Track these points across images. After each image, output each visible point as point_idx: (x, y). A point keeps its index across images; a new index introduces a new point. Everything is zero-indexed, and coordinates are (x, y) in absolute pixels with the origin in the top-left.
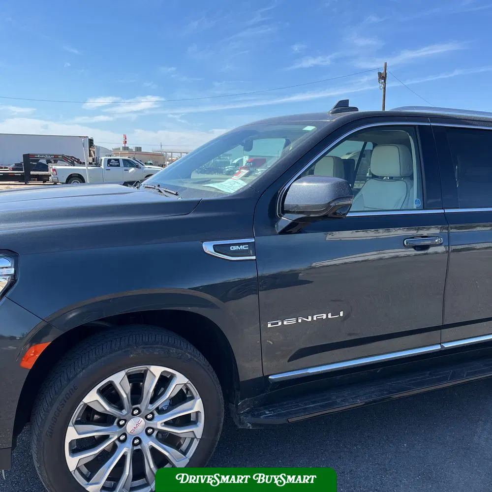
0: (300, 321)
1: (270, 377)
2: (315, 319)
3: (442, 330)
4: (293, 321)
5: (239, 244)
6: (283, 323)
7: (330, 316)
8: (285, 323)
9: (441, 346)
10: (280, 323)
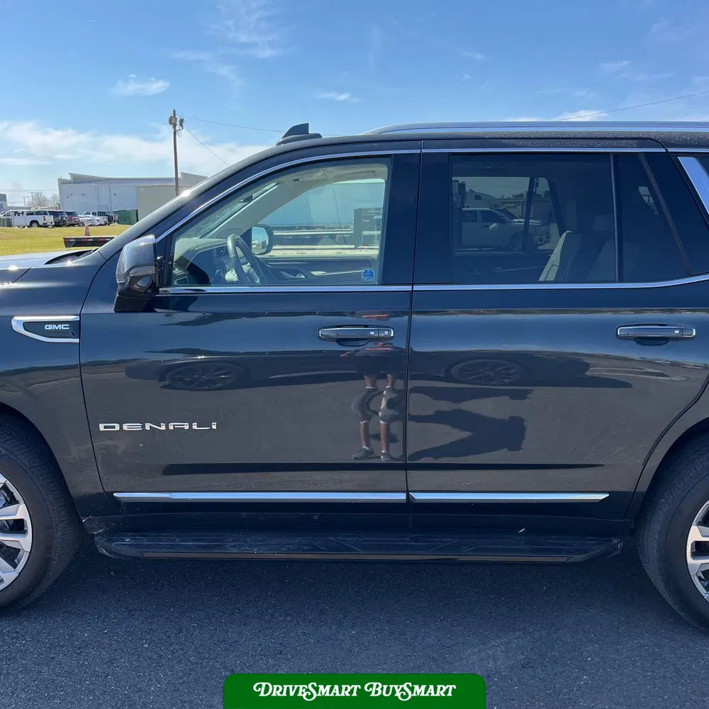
0: (147, 427)
1: (114, 494)
2: (171, 427)
3: (408, 471)
4: (136, 427)
5: (57, 323)
6: (121, 427)
7: (195, 427)
8: (125, 427)
9: (408, 496)
10: (117, 427)
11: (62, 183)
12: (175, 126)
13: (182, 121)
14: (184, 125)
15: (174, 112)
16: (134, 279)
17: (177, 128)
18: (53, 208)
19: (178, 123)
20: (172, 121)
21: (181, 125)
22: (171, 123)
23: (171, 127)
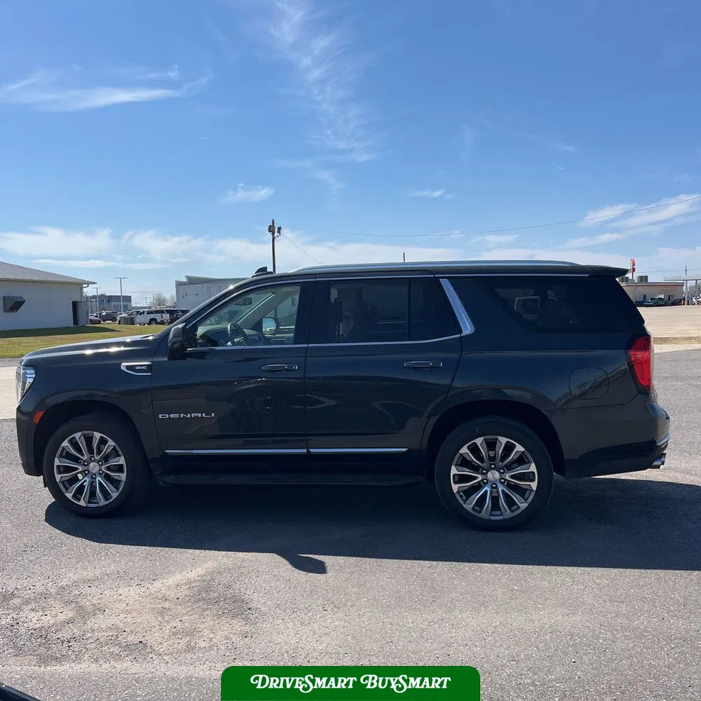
0: (182, 416)
1: (165, 451)
2: (193, 416)
4: (176, 416)
5: (141, 366)
6: (169, 416)
7: (204, 416)
9: (308, 451)
10: (167, 416)
11: (179, 284)
12: (273, 234)
13: (279, 229)
14: (281, 231)
15: (273, 221)
16: (175, 343)
17: (276, 234)
18: (170, 307)
19: (276, 230)
20: (271, 230)
21: (279, 232)
22: (270, 231)
23: (270, 235)
